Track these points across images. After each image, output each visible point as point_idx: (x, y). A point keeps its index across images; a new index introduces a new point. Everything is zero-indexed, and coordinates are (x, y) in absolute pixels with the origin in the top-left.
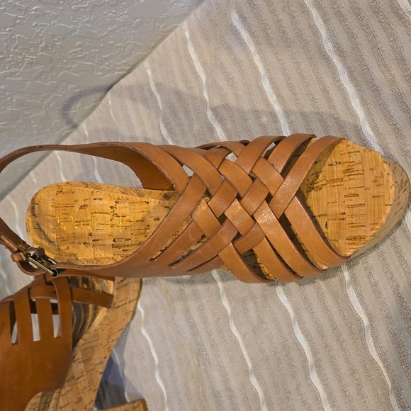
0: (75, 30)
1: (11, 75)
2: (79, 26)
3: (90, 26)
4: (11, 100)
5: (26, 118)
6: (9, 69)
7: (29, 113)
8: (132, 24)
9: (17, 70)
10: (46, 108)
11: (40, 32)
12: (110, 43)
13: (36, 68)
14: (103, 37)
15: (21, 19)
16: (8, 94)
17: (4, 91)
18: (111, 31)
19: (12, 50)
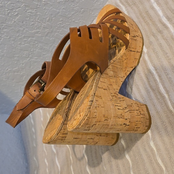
0: (59, 13)
1: (37, 32)
2: (61, 11)
3: (65, 11)
4: (38, 46)
5: (44, 56)
6: (36, 30)
7: (44, 54)
8: (81, 11)
9: (39, 30)
10: (51, 52)
11: (46, 12)
12: (73, 20)
13: (46, 30)
14: (70, 17)
15: (40, 5)
16: (36, 42)
17: (35, 41)
18: (73, 14)
19: (37, 20)
